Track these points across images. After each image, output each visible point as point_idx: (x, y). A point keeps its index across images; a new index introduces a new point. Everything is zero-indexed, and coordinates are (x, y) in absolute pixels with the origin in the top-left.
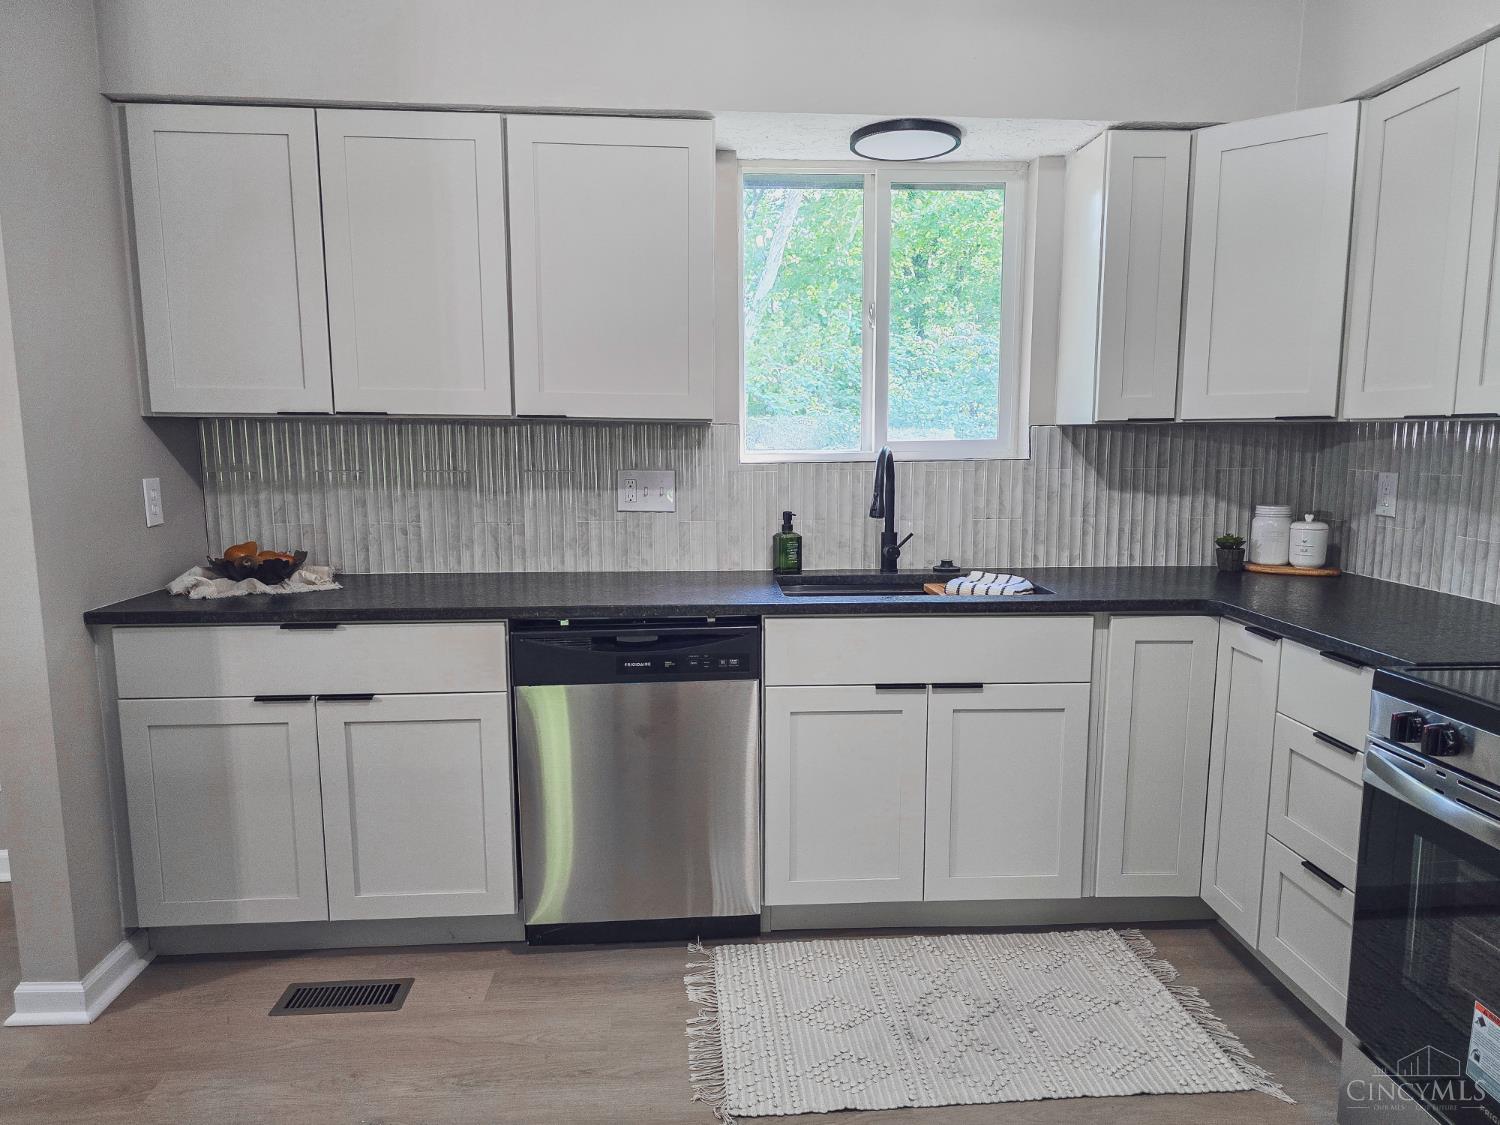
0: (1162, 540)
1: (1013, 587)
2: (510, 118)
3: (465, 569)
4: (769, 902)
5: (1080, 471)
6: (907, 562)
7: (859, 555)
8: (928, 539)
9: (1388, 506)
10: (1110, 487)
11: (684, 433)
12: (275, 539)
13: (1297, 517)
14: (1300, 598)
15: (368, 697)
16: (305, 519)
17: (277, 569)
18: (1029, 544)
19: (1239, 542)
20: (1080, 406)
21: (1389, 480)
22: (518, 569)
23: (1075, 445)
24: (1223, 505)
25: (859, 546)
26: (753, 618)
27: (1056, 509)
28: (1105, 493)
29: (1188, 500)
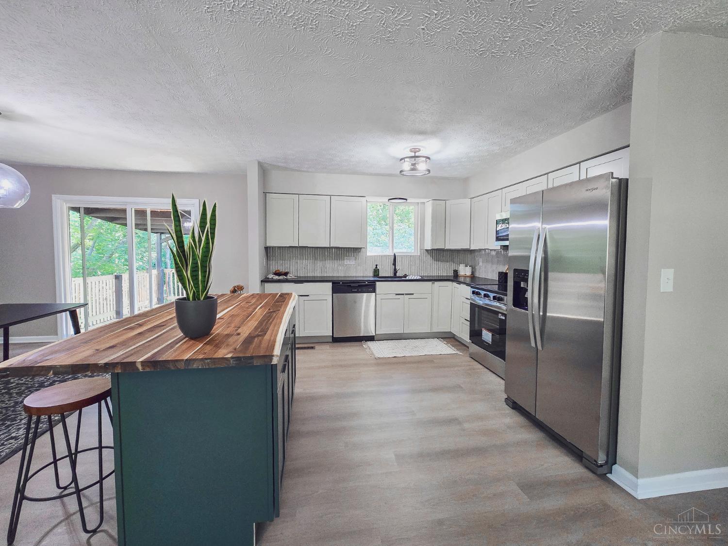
0: (444, 270)
1: (419, 278)
2: (332, 197)
3: (316, 275)
4: (377, 333)
5: (429, 258)
6: (398, 275)
7: (389, 273)
8: (402, 270)
9: (481, 264)
10: (435, 261)
11: (357, 250)
12: (282, 269)
13: (466, 266)
14: (468, 280)
15: (308, 296)
16: (286, 266)
17: (286, 274)
18: (420, 271)
19: (457, 271)
20: (428, 246)
21: (481, 260)
22: (325, 275)
23: (428, 253)
24: (454, 264)
25: (389, 271)
26: (374, 282)
27: (425, 265)
28: (433, 262)
29: (448, 263)
